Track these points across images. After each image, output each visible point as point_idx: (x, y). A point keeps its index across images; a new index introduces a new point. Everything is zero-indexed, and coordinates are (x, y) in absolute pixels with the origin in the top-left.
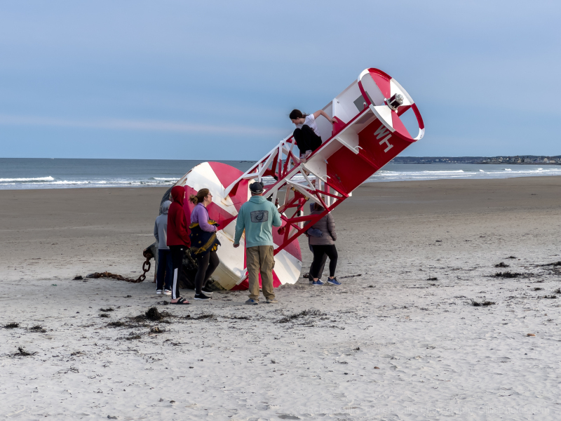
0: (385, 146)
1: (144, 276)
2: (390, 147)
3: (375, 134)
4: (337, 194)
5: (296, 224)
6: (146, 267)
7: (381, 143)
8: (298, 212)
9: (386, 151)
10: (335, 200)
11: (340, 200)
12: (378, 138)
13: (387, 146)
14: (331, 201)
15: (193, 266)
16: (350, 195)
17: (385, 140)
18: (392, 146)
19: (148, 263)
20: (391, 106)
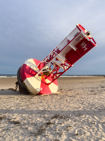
0: (84, 48)
1: (16, 89)
2: (86, 49)
3: (81, 45)
4: (68, 65)
5: (56, 75)
6: (17, 87)
7: (83, 48)
8: (57, 72)
9: (85, 50)
10: (68, 67)
11: (69, 67)
12: (82, 46)
13: (85, 49)
14: (66, 67)
15: (25, 87)
16: (73, 65)
17: (85, 47)
18: (87, 48)
19: (17, 86)
20: (87, 35)
